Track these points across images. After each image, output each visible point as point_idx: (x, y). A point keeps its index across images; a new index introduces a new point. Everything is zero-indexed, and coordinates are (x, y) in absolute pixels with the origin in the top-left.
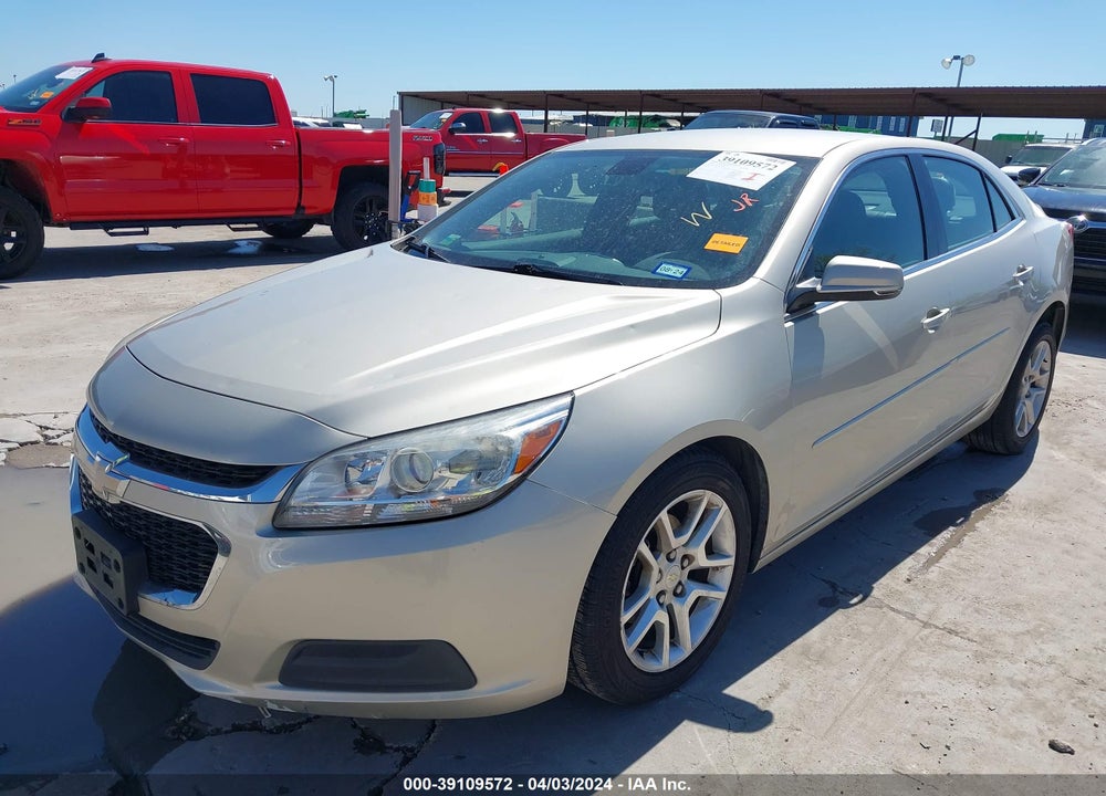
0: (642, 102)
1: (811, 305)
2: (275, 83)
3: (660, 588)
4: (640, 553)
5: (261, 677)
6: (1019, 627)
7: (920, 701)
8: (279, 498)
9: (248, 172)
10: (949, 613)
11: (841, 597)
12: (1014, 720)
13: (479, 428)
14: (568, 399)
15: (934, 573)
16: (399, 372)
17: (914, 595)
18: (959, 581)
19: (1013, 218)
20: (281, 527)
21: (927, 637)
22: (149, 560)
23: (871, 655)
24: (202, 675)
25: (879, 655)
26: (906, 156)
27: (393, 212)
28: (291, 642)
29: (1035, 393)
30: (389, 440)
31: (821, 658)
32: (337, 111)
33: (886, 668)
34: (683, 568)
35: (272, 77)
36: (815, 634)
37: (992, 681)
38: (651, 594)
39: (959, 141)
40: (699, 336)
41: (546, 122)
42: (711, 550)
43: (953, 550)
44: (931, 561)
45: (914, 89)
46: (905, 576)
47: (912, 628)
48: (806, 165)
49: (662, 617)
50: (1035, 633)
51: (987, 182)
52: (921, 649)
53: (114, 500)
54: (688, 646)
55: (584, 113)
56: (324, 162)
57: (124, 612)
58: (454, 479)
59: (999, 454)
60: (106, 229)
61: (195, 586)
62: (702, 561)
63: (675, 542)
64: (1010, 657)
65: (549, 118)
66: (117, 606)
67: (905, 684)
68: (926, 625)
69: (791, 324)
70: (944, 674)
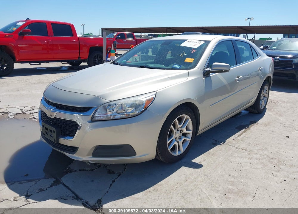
0: (166, 30)
1: (209, 74)
2: (73, 26)
3: (175, 137)
4: (171, 128)
5: (88, 155)
6: (258, 148)
7: (235, 162)
8: (92, 114)
9: (64, 48)
10: (243, 146)
11: (217, 143)
12: (256, 166)
13: (136, 98)
14: (155, 93)
15: (240, 138)
16: (117, 88)
17: (234, 142)
18: (245, 139)
19: (258, 56)
20: (93, 120)
21: (237, 150)
22: (61, 130)
23: (224, 154)
24: (74, 155)
25: (226, 154)
26: (231, 41)
27: (104, 58)
28: (95, 146)
29: (265, 98)
30: (116, 101)
31: (213, 155)
32: (85, 34)
33: (228, 157)
34: (181, 133)
35: (72, 24)
36: (211, 150)
37: (252, 159)
38: (174, 138)
39: (250, 40)
40: (184, 80)
41: (141, 36)
42: (187, 129)
43: (244, 133)
44: (239, 136)
45: (238, 27)
46: (233, 139)
47: (234, 149)
48: (207, 42)
49: (176, 143)
50: (262, 149)
51: (251, 47)
52: (236, 153)
53: (53, 117)
54: (182, 151)
55: (151, 34)
56: (85, 46)
57: (56, 142)
58: (130, 110)
59: (257, 113)
60: (30, 63)
61: (73, 135)
62: (185, 131)
63: (179, 126)
64: (256, 154)
65: (142, 35)
66: (54, 141)
67: (232, 159)
68: (237, 148)
69: (204, 78)
70: (241, 157)
